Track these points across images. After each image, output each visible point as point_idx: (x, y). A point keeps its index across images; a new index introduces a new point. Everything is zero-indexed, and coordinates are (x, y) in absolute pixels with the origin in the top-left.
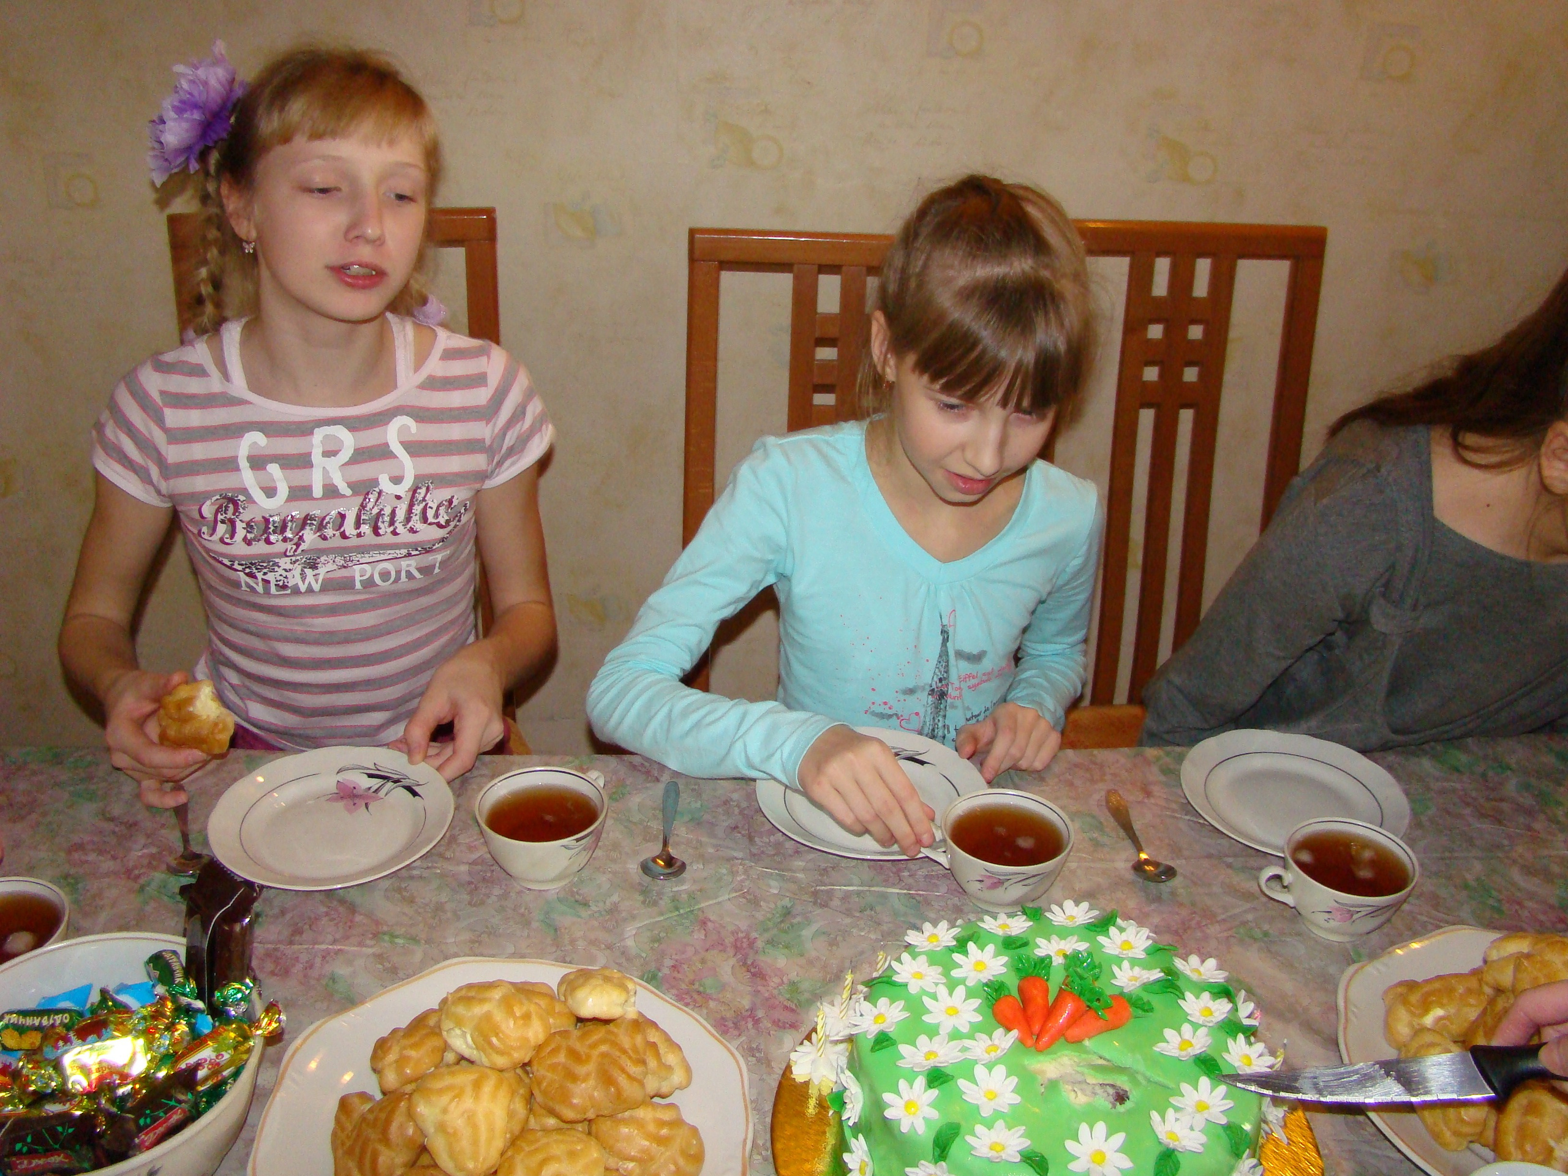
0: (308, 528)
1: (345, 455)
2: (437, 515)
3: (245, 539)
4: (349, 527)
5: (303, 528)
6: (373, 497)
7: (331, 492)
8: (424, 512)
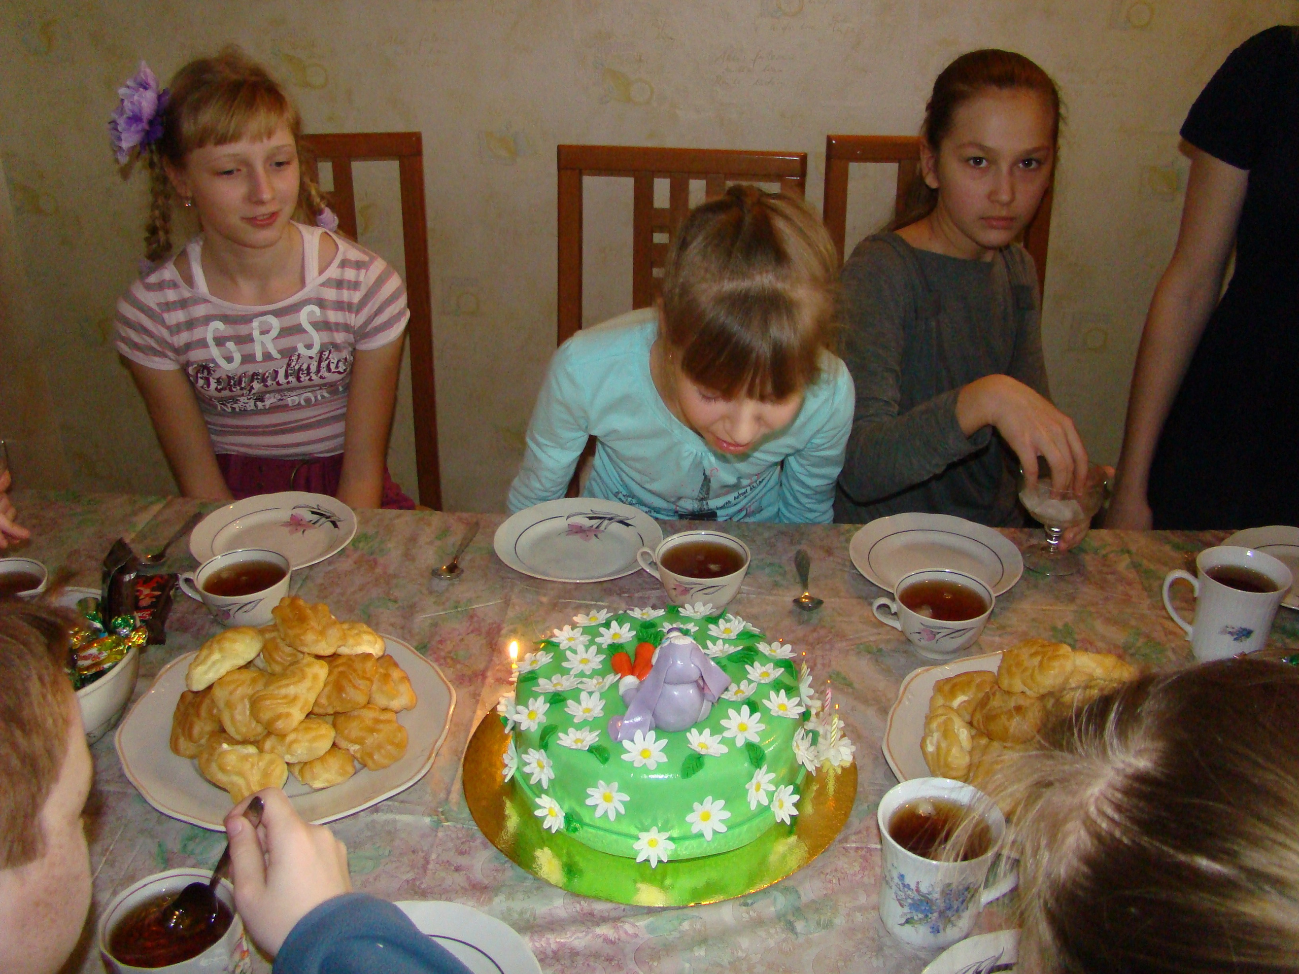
0: (256, 381)
1: (274, 333)
2: (337, 367)
3: (216, 389)
4: (281, 378)
5: (252, 381)
6: (294, 358)
7: (267, 357)
8: (328, 365)
